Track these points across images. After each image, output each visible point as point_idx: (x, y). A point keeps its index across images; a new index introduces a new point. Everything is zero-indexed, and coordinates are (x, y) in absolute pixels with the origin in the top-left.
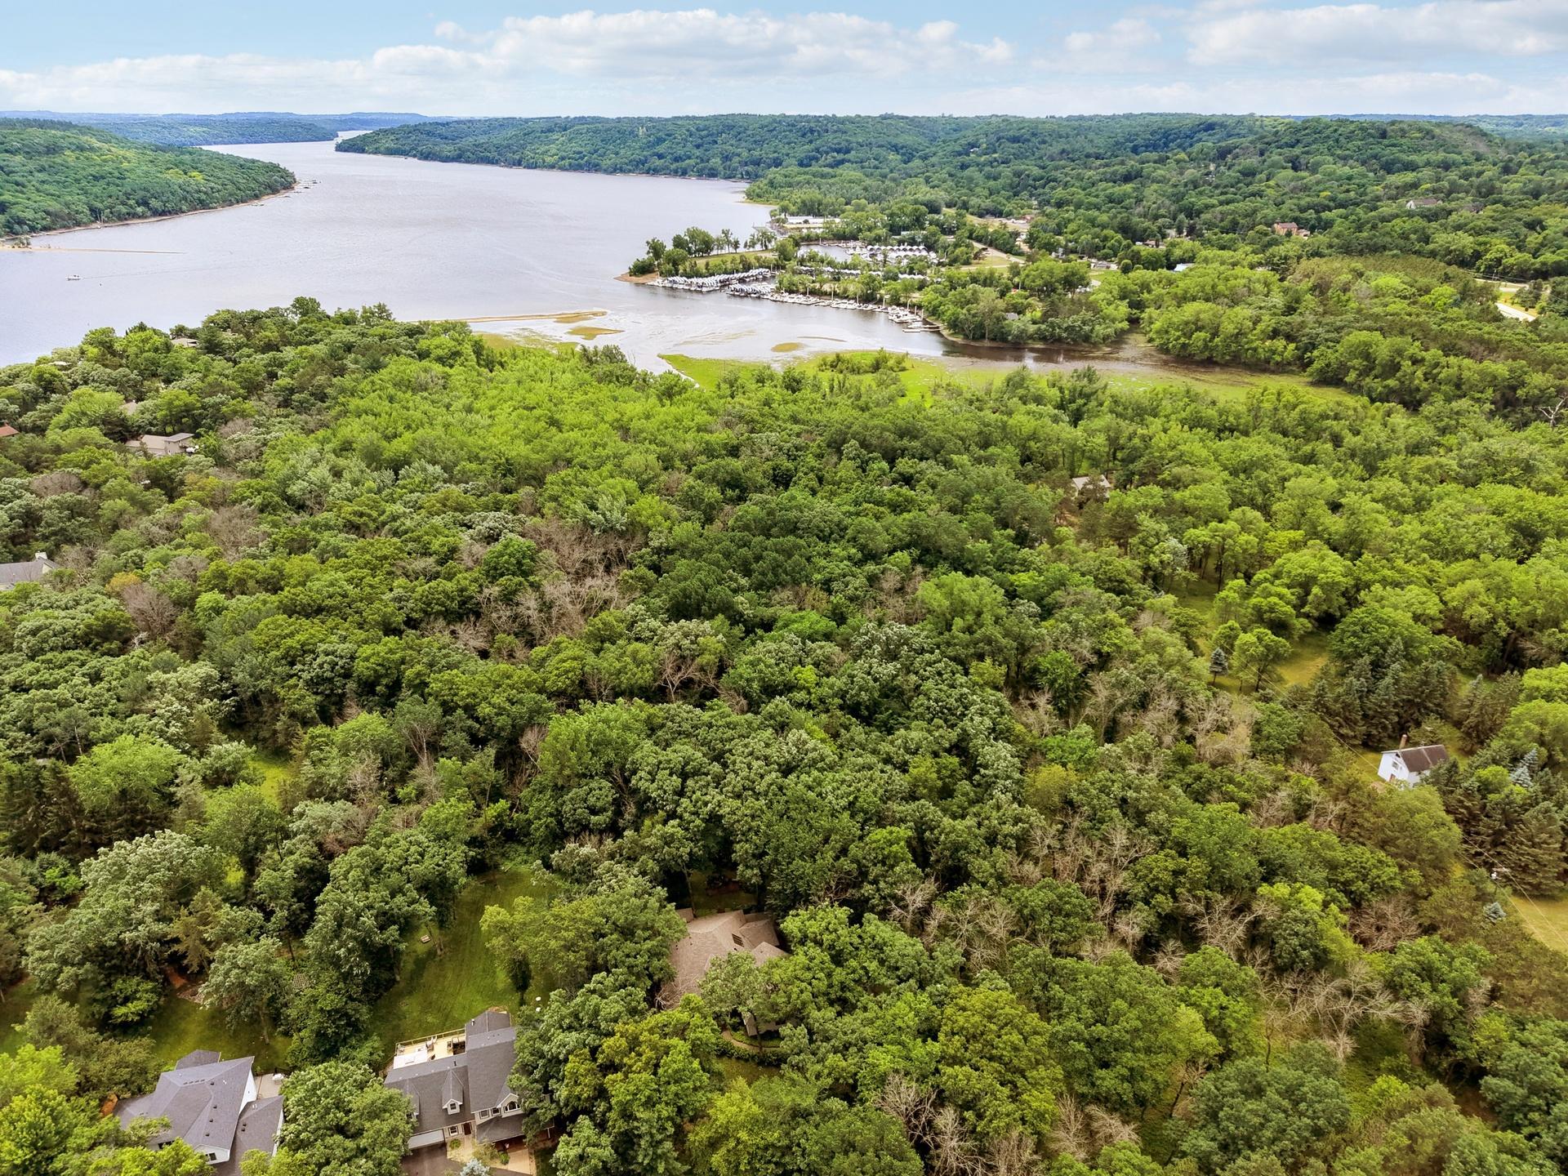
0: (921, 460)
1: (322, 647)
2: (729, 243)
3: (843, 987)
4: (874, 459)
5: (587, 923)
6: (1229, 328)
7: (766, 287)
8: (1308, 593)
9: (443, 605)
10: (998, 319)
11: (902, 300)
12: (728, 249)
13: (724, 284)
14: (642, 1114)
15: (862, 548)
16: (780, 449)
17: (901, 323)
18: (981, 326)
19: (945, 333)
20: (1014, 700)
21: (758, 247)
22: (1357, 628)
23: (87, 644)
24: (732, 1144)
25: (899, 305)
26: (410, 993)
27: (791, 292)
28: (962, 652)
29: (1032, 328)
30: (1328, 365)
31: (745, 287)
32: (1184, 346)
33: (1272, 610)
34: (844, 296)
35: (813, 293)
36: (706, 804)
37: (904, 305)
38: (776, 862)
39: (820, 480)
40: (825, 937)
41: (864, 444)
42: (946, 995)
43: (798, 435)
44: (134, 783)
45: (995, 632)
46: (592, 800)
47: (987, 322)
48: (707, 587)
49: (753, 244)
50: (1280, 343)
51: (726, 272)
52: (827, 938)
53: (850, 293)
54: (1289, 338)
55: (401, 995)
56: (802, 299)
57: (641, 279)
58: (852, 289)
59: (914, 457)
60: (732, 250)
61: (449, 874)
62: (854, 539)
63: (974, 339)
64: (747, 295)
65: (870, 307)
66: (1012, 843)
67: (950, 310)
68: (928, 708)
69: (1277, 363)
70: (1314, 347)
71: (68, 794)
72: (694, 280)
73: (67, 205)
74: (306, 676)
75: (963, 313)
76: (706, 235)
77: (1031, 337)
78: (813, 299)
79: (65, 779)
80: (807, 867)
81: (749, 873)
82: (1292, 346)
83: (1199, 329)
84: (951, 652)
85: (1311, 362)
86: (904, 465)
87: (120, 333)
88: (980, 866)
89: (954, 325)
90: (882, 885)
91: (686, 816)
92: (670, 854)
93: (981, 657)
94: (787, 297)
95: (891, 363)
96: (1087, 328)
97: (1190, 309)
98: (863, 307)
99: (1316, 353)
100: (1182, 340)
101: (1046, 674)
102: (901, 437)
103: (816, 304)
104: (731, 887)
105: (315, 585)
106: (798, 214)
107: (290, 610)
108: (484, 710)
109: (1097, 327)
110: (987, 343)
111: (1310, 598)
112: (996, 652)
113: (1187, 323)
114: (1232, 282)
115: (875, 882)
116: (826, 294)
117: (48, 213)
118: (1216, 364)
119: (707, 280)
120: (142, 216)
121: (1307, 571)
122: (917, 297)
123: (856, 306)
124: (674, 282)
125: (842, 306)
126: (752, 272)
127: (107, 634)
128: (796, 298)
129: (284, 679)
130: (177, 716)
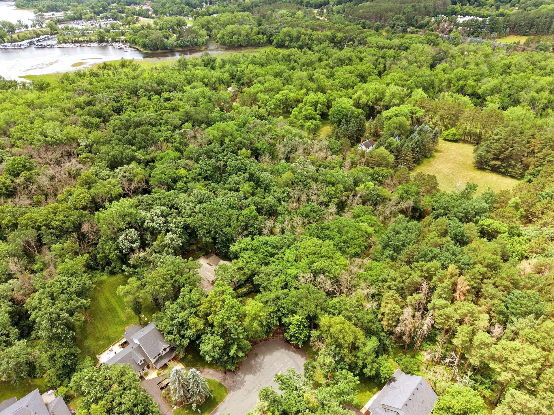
0: (170, 92)
2: (23, 26)
4: (152, 95)
6: (244, 33)
7: (53, 42)
8: (316, 107)
10: (162, 41)
11: (117, 40)
12: (23, 29)
13: (31, 44)
14: (228, 322)
15: (171, 125)
16: (110, 99)
17: (121, 48)
18: (156, 45)
19: (141, 50)
21: (38, 27)
22: (338, 112)
25: (116, 42)
26: (86, 338)
27: (66, 43)
28: (233, 149)
29: (175, 43)
30: (278, 41)
31: (41, 44)
32: (231, 42)
33: (310, 114)
34: (91, 41)
35: (76, 42)
36: (180, 223)
37: (119, 41)
38: (216, 232)
39: (135, 107)
41: (146, 90)
42: (297, 247)
43: (114, 92)
45: (241, 139)
46: (130, 238)
47: (157, 43)
48: (122, 153)
49: (35, 26)
50: (261, 36)
51: (29, 38)
52: (249, 247)
53: (93, 40)
54: (264, 34)
55: (82, 341)
56: (72, 45)
58: (93, 38)
59: (167, 91)
60: (25, 29)
61: (86, 286)
62: (166, 122)
63: (154, 50)
64: (45, 47)
65: (104, 44)
67: (141, 41)
69: (262, 43)
70: (272, 35)
72: (16, 44)
75: (146, 41)
76: (10, 24)
77: (176, 47)
78: (77, 45)
81: (208, 239)
82: (265, 36)
83: (235, 34)
84: (229, 149)
85: (273, 41)
86: (165, 95)
88: (280, 209)
89: (145, 46)
91: (174, 229)
92: (175, 244)
93: (241, 149)
94: (64, 45)
95: (128, 63)
96: (195, 40)
97: (229, 28)
98: (101, 45)
99: (273, 37)
100: (230, 39)
101: (260, 149)
102: (159, 85)
103: (80, 46)
104: (191, 252)
108: (54, 224)
109: (199, 39)
110: (160, 51)
111: (318, 108)
112: (245, 146)
113: (229, 33)
114: (237, 17)
115: (252, 226)
116: (81, 42)
118: (243, 46)
119: (22, 43)
121: (315, 100)
122: (123, 38)
123: (97, 44)
124: (5, 46)
125: (92, 45)
126: (42, 37)
128: (70, 45)
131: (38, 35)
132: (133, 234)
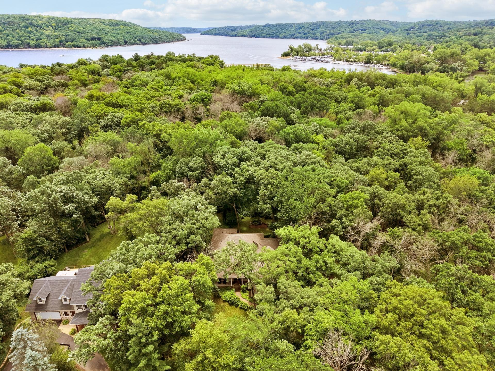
0: (386, 88)
1: (111, 114)
2: (318, 49)
3: (308, 271)
5: (155, 207)
7: (329, 59)
9: (168, 109)
10: (421, 65)
12: (317, 51)
13: (314, 59)
17: (381, 69)
18: (414, 67)
19: (398, 71)
21: (329, 51)
23: (35, 112)
24: (200, 358)
25: (379, 64)
26: (91, 247)
27: (338, 60)
28: (404, 133)
31: (321, 59)
34: (359, 61)
35: (347, 61)
36: (247, 171)
37: (382, 64)
40: (301, 240)
42: (383, 285)
44: (10, 145)
46: (191, 164)
47: (416, 65)
49: (327, 50)
51: (315, 55)
52: (302, 241)
53: (361, 60)
56: (342, 62)
57: (285, 58)
60: (319, 51)
63: (410, 72)
64: (322, 61)
65: (368, 65)
67: (399, 63)
72: (304, 57)
73: (118, 39)
74: (102, 124)
75: (406, 63)
76: (310, 46)
78: (346, 63)
80: (298, 205)
84: (398, 133)
86: (378, 88)
89: (402, 68)
90: (344, 220)
92: (221, 190)
93: (415, 136)
94: (336, 62)
98: (365, 65)
102: (378, 79)
103: (348, 64)
104: (263, 226)
105: (121, 99)
106: (344, 45)
107: (107, 105)
109: (464, 68)
112: (425, 135)
115: (340, 219)
116: (351, 62)
117: (112, 41)
119: (308, 58)
120: (139, 44)
123: (363, 64)
124: (296, 58)
125: (357, 64)
126: (325, 56)
127: (44, 108)
128: (340, 62)
129: (93, 124)
130: (47, 131)
131: (323, 55)
132: (198, 161)
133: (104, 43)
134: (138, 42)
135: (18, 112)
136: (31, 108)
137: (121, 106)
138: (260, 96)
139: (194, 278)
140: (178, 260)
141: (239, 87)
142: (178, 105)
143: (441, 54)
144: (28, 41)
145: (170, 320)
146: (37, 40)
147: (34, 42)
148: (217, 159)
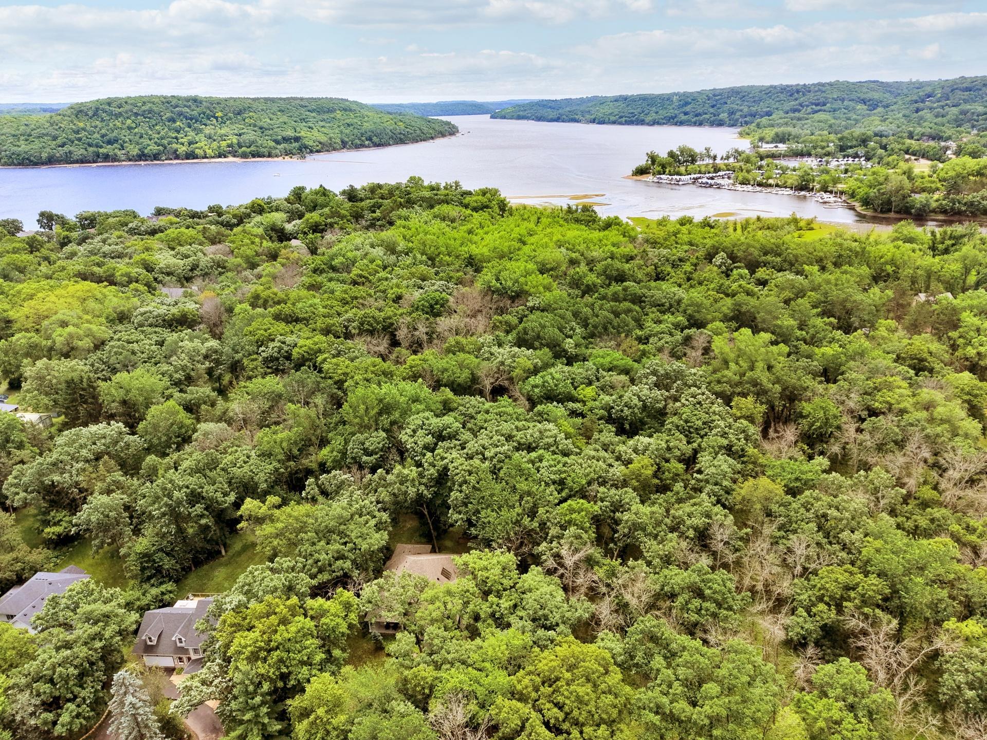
0: (779, 271)
1: (280, 337)
2: (709, 156)
3: (477, 618)
4: (738, 268)
5: (297, 519)
7: (727, 181)
9: (371, 325)
10: (904, 197)
11: (829, 188)
12: (708, 161)
13: (696, 180)
15: (690, 318)
17: (825, 203)
18: (889, 202)
19: (859, 209)
20: (765, 434)
21: (731, 160)
23: (170, 326)
25: (826, 192)
27: (743, 184)
28: (727, 388)
29: (935, 205)
31: (709, 181)
34: (784, 186)
35: (760, 185)
36: (443, 458)
37: (831, 192)
38: (478, 512)
39: (689, 279)
40: (481, 573)
41: (733, 257)
42: (552, 641)
43: (686, 251)
45: (765, 378)
46: (367, 444)
47: (893, 199)
49: (728, 158)
51: (700, 172)
53: (788, 184)
56: (751, 188)
57: (639, 178)
59: (773, 268)
60: (711, 161)
61: (256, 478)
62: (685, 311)
63: (882, 212)
64: (711, 186)
65: (803, 193)
66: (691, 533)
67: (862, 192)
68: (677, 427)
71: (95, 397)
72: (675, 177)
73: (330, 139)
74: (264, 355)
75: (873, 192)
76: (691, 150)
77: (934, 211)
78: (758, 189)
79: (94, 388)
86: (761, 273)
87: (308, 190)
88: (651, 547)
89: (866, 202)
93: (744, 395)
94: (739, 187)
95: (802, 224)
98: (797, 193)
101: (808, 416)
103: (761, 192)
105: (300, 305)
106: (772, 142)
107: (277, 317)
110: (892, 215)
112: (760, 393)
115: (551, 542)
116: (770, 186)
117: (320, 143)
119: (683, 177)
120: (368, 147)
122: (840, 187)
123: (791, 192)
124: (661, 179)
125: (780, 192)
126: (721, 173)
127: (183, 322)
128: (745, 188)
129: (250, 355)
130: (184, 368)
131: (717, 170)
132: (378, 440)
133: (306, 147)
134: (367, 143)
135: (145, 328)
136: (164, 320)
137: (297, 320)
138: (530, 298)
139: (323, 620)
140: (314, 596)
141: (498, 280)
142: (390, 318)
143: (957, 168)
144: (175, 146)
145: (284, 670)
146: (190, 143)
147: (184, 148)
148: (403, 437)
